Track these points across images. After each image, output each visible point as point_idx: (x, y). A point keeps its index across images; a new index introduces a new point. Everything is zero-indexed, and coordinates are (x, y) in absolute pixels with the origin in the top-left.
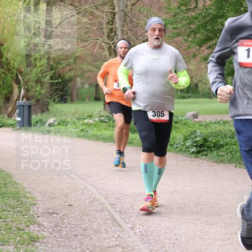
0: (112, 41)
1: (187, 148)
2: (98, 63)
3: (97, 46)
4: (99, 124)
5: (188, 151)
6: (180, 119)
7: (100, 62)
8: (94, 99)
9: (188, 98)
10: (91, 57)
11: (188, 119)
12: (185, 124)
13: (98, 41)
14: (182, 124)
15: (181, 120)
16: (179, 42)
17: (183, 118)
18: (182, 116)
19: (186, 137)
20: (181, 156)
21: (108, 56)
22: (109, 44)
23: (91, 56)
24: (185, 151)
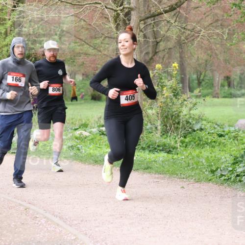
0: (121, 6)
1: (238, 176)
2: (98, 41)
3: (97, 15)
4: (98, 137)
5: (240, 181)
6: (226, 130)
7: (101, 39)
8: (90, 98)
9: (240, 97)
10: (87, 32)
11: (240, 130)
12: (235, 138)
13: (99, 6)
14: (230, 139)
15: (229, 132)
16: (227, 8)
17: (232, 129)
18: (229, 126)
19: (236, 158)
20: (228, 189)
21: (114, 30)
22: (116, 11)
23: (87, 29)
24: (234, 182)
